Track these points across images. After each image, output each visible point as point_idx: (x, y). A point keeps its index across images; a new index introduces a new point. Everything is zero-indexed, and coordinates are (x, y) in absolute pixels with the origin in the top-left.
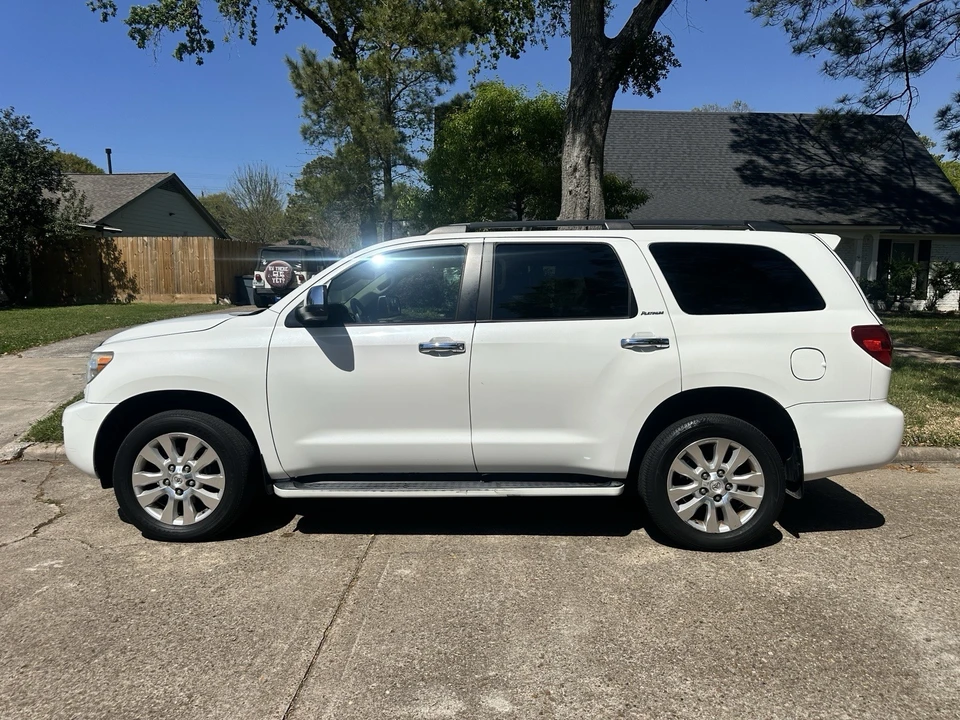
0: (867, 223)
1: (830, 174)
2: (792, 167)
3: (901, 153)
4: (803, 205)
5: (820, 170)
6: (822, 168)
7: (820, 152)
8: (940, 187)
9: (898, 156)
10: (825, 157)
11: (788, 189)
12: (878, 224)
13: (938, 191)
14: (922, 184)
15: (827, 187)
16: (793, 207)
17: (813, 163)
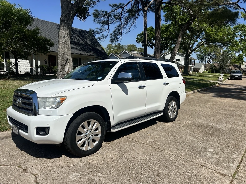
0: (93, 56)
1: (82, 43)
2: (73, 40)
3: (93, 40)
4: (79, 50)
5: (79, 42)
6: (80, 41)
7: (78, 37)
8: (101, 49)
9: (93, 41)
10: (80, 39)
11: (74, 45)
12: (96, 56)
13: (101, 50)
14: (98, 48)
15: (82, 46)
16: (77, 50)
17: (78, 40)
